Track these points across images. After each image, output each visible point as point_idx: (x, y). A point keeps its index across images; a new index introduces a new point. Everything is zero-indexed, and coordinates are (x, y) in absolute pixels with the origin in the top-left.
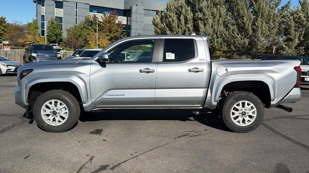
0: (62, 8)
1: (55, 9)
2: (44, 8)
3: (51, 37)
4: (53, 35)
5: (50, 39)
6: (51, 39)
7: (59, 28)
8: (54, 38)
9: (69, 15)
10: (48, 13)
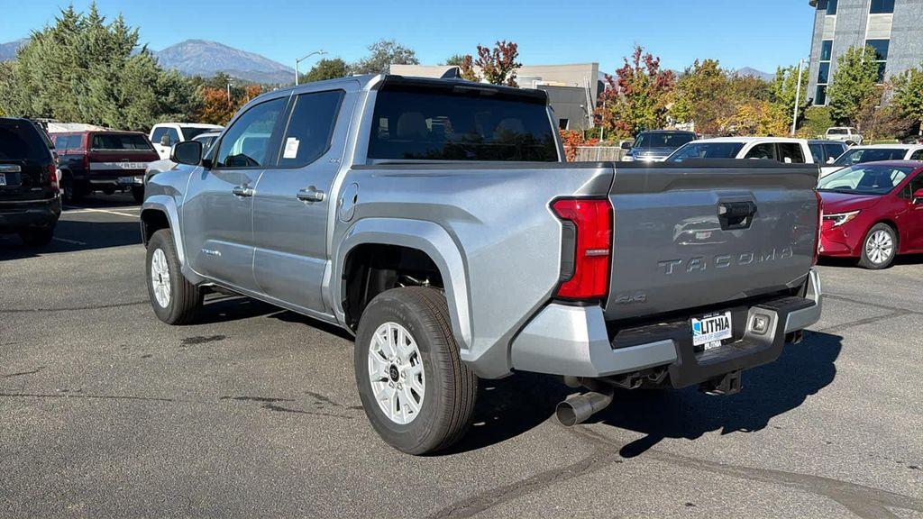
0: (890, 10)
1: (870, 15)
2: (833, 19)
3: (839, 108)
4: (847, 100)
5: (838, 114)
6: (839, 111)
7: (870, 76)
8: (850, 109)
9: (910, 29)
10: (844, 33)
